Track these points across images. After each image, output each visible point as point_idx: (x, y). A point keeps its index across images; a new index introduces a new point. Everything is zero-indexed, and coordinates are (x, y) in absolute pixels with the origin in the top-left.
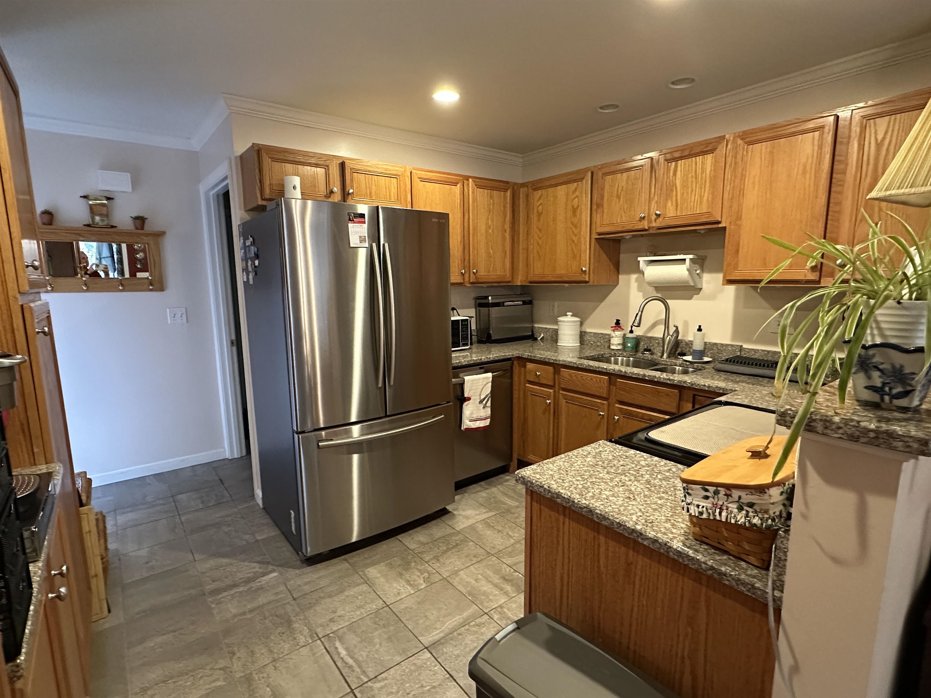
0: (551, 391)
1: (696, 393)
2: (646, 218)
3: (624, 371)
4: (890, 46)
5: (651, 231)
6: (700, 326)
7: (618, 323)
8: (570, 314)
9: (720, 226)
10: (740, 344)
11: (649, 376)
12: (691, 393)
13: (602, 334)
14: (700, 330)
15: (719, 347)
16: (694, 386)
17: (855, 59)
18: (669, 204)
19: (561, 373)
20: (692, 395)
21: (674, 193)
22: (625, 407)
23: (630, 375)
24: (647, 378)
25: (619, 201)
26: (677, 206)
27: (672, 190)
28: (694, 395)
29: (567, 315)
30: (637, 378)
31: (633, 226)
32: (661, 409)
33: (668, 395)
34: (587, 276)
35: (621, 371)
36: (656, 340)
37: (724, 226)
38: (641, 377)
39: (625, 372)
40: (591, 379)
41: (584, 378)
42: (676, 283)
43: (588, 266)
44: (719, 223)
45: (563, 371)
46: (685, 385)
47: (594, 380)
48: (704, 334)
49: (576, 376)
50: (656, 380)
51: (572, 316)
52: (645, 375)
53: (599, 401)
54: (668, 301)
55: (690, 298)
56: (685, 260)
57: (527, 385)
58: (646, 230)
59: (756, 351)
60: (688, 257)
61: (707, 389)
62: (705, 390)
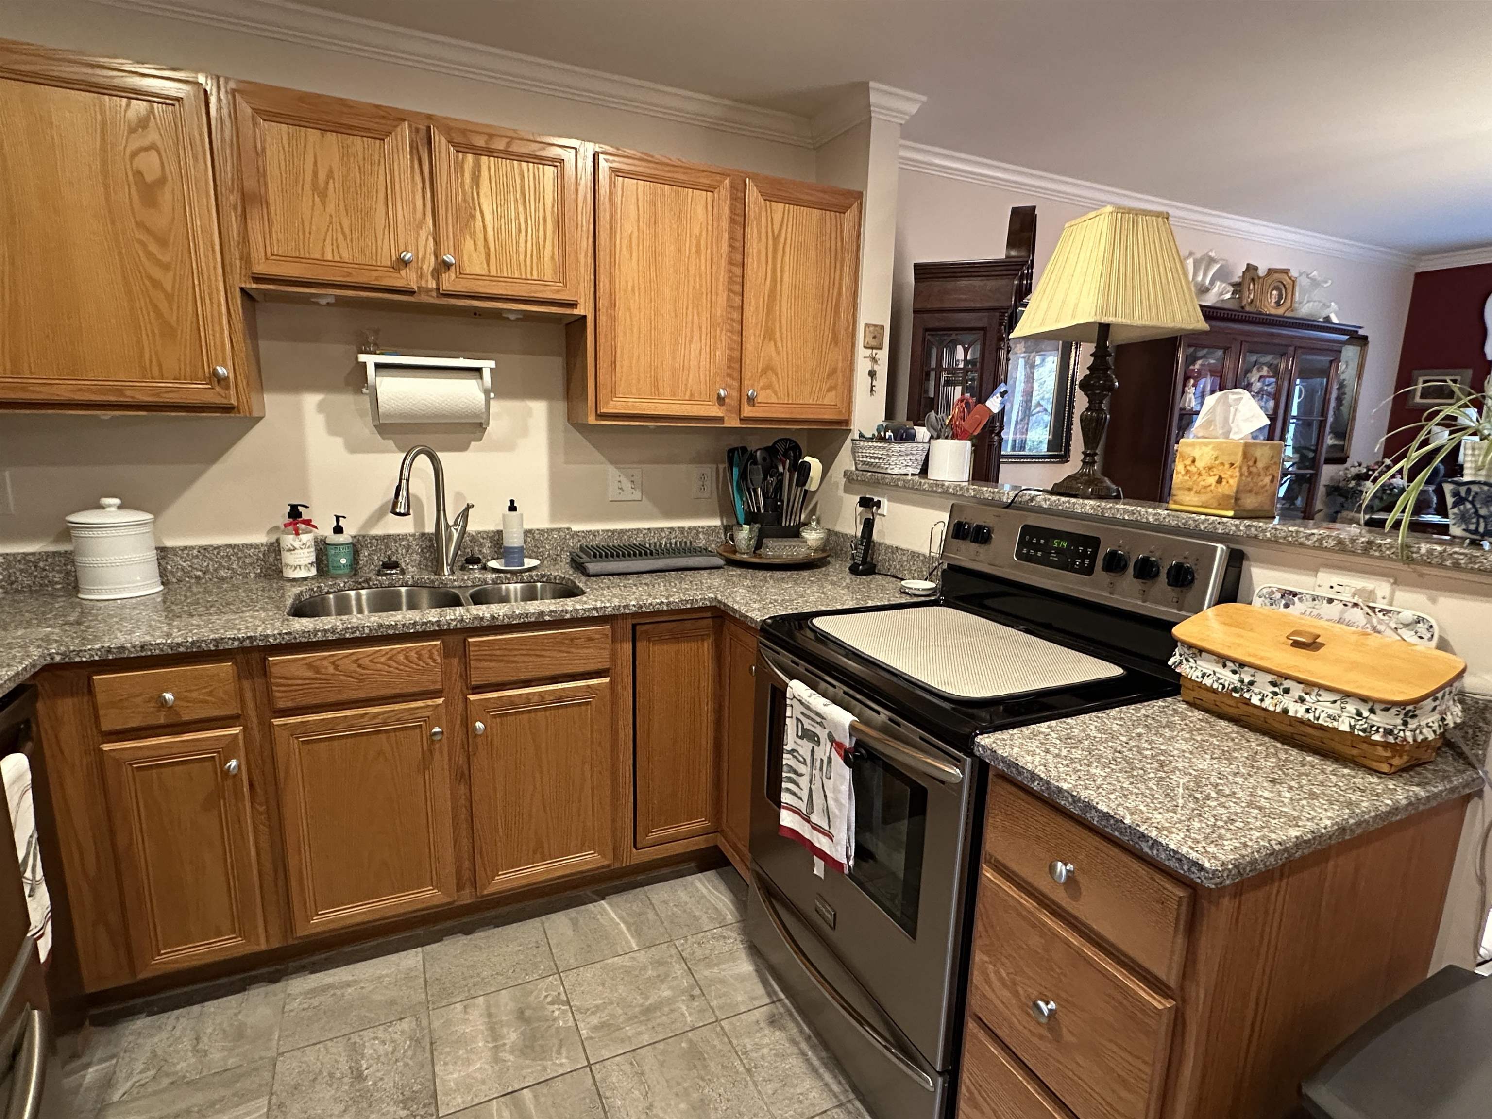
0: (236, 730)
1: (635, 621)
2: (413, 264)
3: (488, 616)
4: (727, 102)
5: (424, 298)
6: (512, 502)
7: (294, 513)
8: (117, 501)
9: (576, 312)
10: (566, 526)
11: (551, 612)
12: (630, 622)
13: (230, 546)
14: (512, 508)
15: (537, 536)
16: (644, 609)
17: (689, 98)
18: (469, 244)
19: (275, 670)
20: (630, 627)
21: (479, 224)
22: (495, 695)
23: (506, 621)
24: (547, 618)
25: (324, 203)
26: (488, 255)
27: (473, 217)
28: (634, 626)
29: (102, 507)
30: (524, 623)
31: (377, 279)
32: (581, 669)
33: (590, 639)
34: (232, 392)
35: (482, 619)
36: (403, 540)
37: (583, 313)
38: (533, 619)
39: (493, 617)
40: (390, 659)
41: (366, 662)
42: (429, 417)
43: (230, 363)
44: (574, 305)
45: (276, 664)
46: (627, 611)
47: (401, 657)
48: (522, 515)
49: (333, 663)
50: (568, 616)
51: (120, 507)
52: (542, 614)
53: (420, 704)
54: (440, 455)
55: (464, 447)
56: (479, 370)
57: (106, 747)
58: (412, 293)
59: (595, 534)
60: (487, 365)
61: (665, 608)
62: (663, 611)
